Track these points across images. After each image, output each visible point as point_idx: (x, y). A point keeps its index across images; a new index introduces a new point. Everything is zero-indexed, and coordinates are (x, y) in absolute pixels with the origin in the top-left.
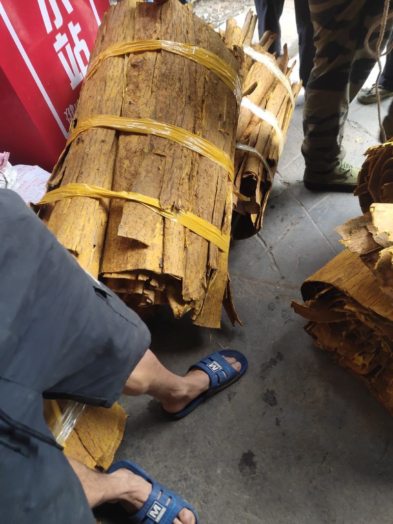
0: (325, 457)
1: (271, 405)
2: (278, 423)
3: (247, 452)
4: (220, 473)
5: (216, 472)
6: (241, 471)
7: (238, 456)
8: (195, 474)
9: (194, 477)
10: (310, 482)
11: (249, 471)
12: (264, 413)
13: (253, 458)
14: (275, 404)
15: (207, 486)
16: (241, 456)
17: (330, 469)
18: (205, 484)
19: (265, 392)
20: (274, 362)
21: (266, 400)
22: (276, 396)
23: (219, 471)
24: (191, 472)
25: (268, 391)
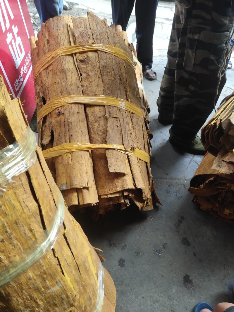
0: (224, 267)
1: (188, 246)
2: (195, 255)
3: (185, 275)
4: (175, 292)
5: (172, 292)
6: (186, 287)
7: (181, 279)
8: (161, 296)
9: (161, 298)
10: (222, 282)
11: (190, 286)
12: (186, 251)
13: (190, 278)
14: (190, 245)
15: (170, 301)
16: (183, 279)
17: (229, 272)
18: (169, 300)
19: (182, 239)
20: (180, 222)
21: (184, 244)
22: (188, 240)
23: (174, 291)
24: (159, 297)
25: (183, 238)
